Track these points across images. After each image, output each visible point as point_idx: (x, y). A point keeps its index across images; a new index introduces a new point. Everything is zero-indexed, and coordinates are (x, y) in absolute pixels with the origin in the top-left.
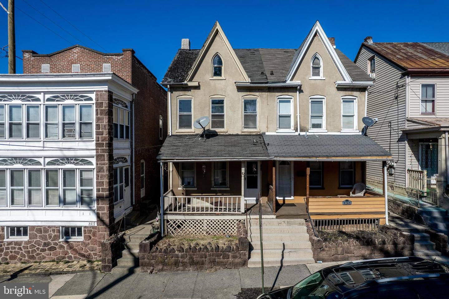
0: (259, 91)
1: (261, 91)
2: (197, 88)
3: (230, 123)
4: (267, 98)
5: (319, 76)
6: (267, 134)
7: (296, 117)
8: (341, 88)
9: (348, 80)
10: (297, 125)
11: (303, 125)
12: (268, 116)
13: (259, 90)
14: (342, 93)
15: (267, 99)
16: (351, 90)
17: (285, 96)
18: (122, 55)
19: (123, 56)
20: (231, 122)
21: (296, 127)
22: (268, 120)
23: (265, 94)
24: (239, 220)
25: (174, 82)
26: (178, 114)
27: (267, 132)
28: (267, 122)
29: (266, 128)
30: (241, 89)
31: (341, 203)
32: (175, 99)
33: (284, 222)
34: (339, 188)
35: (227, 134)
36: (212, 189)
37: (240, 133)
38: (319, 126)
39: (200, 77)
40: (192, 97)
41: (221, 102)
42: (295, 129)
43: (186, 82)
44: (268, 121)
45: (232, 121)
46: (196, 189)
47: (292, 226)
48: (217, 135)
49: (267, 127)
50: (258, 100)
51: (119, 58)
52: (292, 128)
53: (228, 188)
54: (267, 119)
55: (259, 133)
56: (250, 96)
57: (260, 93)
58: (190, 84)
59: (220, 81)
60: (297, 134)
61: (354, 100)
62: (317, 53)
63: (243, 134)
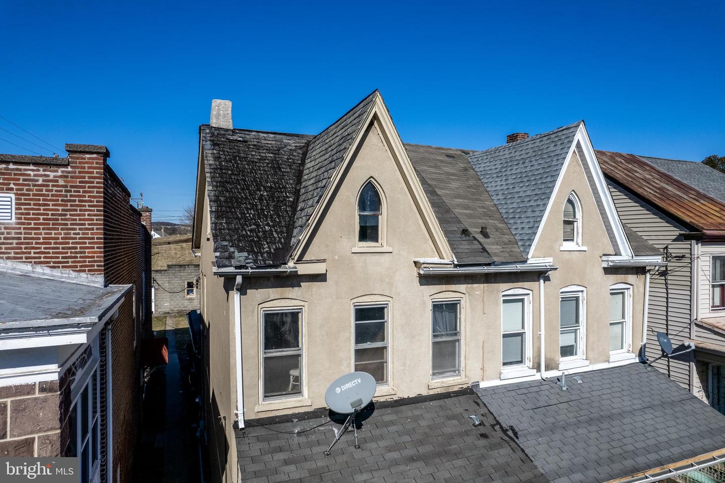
1: (471, 282)
4: (483, 297)
5: (573, 240)
7: (537, 339)
8: (611, 270)
9: (626, 256)
11: (548, 356)
12: (483, 342)
14: (613, 278)
16: (624, 272)
18: (66, 166)
19: (69, 169)
21: (536, 361)
22: (483, 352)
23: (479, 289)
26: (262, 356)
27: (483, 380)
28: (483, 357)
29: (480, 372)
30: (427, 279)
32: (253, 311)
35: (395, 398)
37: (425, 393)
39: (326, 246)
40: (303, 303)
41: (378, 312)
44: (483, 354)
45: (408, 363)
49: (483, 369)
52: (529, 363)
54: (483, 348)
55: (465, 386)
56: (445, 293)
59: (377, 257)
60: (538, 377)
61: (626, 291)
62: (573, 190)
63: (431, 393)
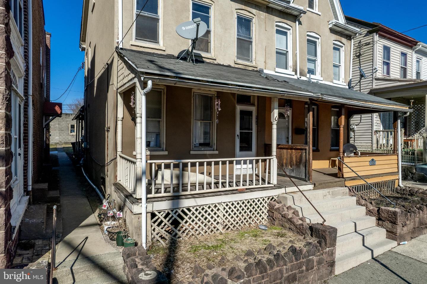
0: (257, 8)
1: (259, 9)
3: (220, 46)
4: (265, 21)
5: (313, 9)
6: (265, 71)
8: (333, 30)
9: (342, 21)
10: (296, 66)
11: (301, 67)
12: (266, 46)
13: (255, 6)
14: (334, 37)
15: (265, 23)
16: (340, 36)
17: (282, 23)
20: (221, 44)
21: (295, 68)
22: (266, 53)
23: (263, 15)
24: (271, 198)
27: (265, 69)
28: (265, 55)
29: (263, 64)
31: (368, 163)
33: (329, 192)
34: (331, 150)
35: (216, 62)
36: (192, 152)
37: (233, 65)
42: (294, 70)
45: (223, 44)
46: (166, 153)
47: (336, 197)
48: (203, 62)
49: (265, 62)
50: (254, 20)
53: (214, 150)
54: (265, 50)
55: (255, 69)
56: (244, 12)
57: (258, 11)
61: (341, 48)
63: (237, 66)
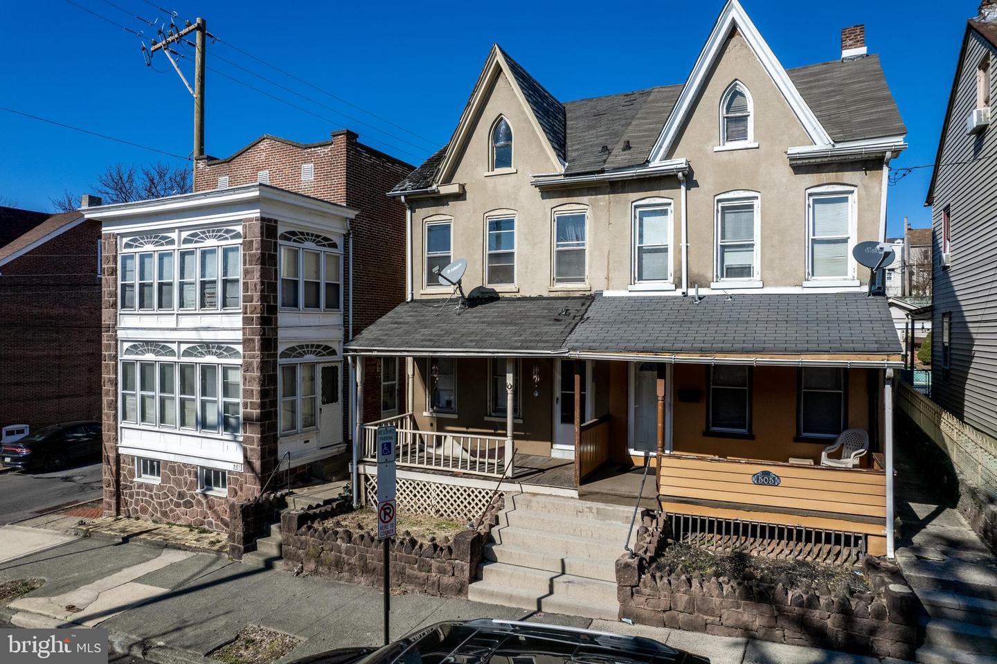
0: (590, 192)
1: (594, 193)
2: (460, 196)
3: (525, 270)
4: (609, 207)
5: (746, 139)
6: (606, 294)
7: (678, 251)
8: (802, 166)
9: (821, 141)
10: (681, 270)
11: (695, 270)
12: (609, 251)
13: (588, 191)
14: (809, 179)
15: (609, 211)
16: (836, 169)
17: (653, 198)
18: (331, 144)
19: (333, 146)
20: (527, 267)
21: (676, 275)
22: (608, 262)
23: (603, 199)
25: (412, 189)
26: (426, 256)
27: (607, 289)
28: (608, 266)
29: (604, 281)
30: (549, 190)
31: (749, 479)
32: (419, 224)
33: (590, 508)
34: (798, 439)
35: (518, 295)
36: (486, 419)
37: (545, 294)
38: (745, 271)
39: (467, 173)
40: (450, 218)
41: (510, 224)
42: (676, 280)
43: (434, 187)
44: (608, 264)
45: (530, 266)
46: (456, 416)
47: (608, 521)
48: (498, 299)
49: (608, 278)
50: (587, 214)
51: (326, 150)
52: (671, 279)
53: (519, 418)
54: (608, 258)
55: (588, 293)
56: (570, 206)
57: (593, 197)
58: (444, 190)
59: (504, 178)
60: (679, 293)
61: (850, 196)
62: (736, 80)
63: (552, 295)
